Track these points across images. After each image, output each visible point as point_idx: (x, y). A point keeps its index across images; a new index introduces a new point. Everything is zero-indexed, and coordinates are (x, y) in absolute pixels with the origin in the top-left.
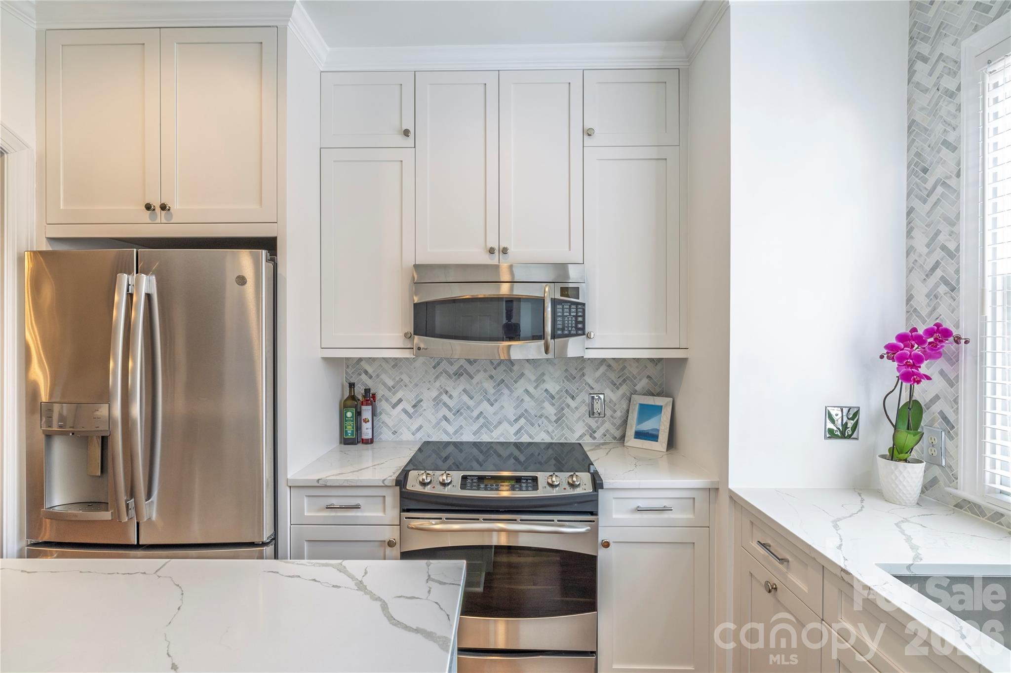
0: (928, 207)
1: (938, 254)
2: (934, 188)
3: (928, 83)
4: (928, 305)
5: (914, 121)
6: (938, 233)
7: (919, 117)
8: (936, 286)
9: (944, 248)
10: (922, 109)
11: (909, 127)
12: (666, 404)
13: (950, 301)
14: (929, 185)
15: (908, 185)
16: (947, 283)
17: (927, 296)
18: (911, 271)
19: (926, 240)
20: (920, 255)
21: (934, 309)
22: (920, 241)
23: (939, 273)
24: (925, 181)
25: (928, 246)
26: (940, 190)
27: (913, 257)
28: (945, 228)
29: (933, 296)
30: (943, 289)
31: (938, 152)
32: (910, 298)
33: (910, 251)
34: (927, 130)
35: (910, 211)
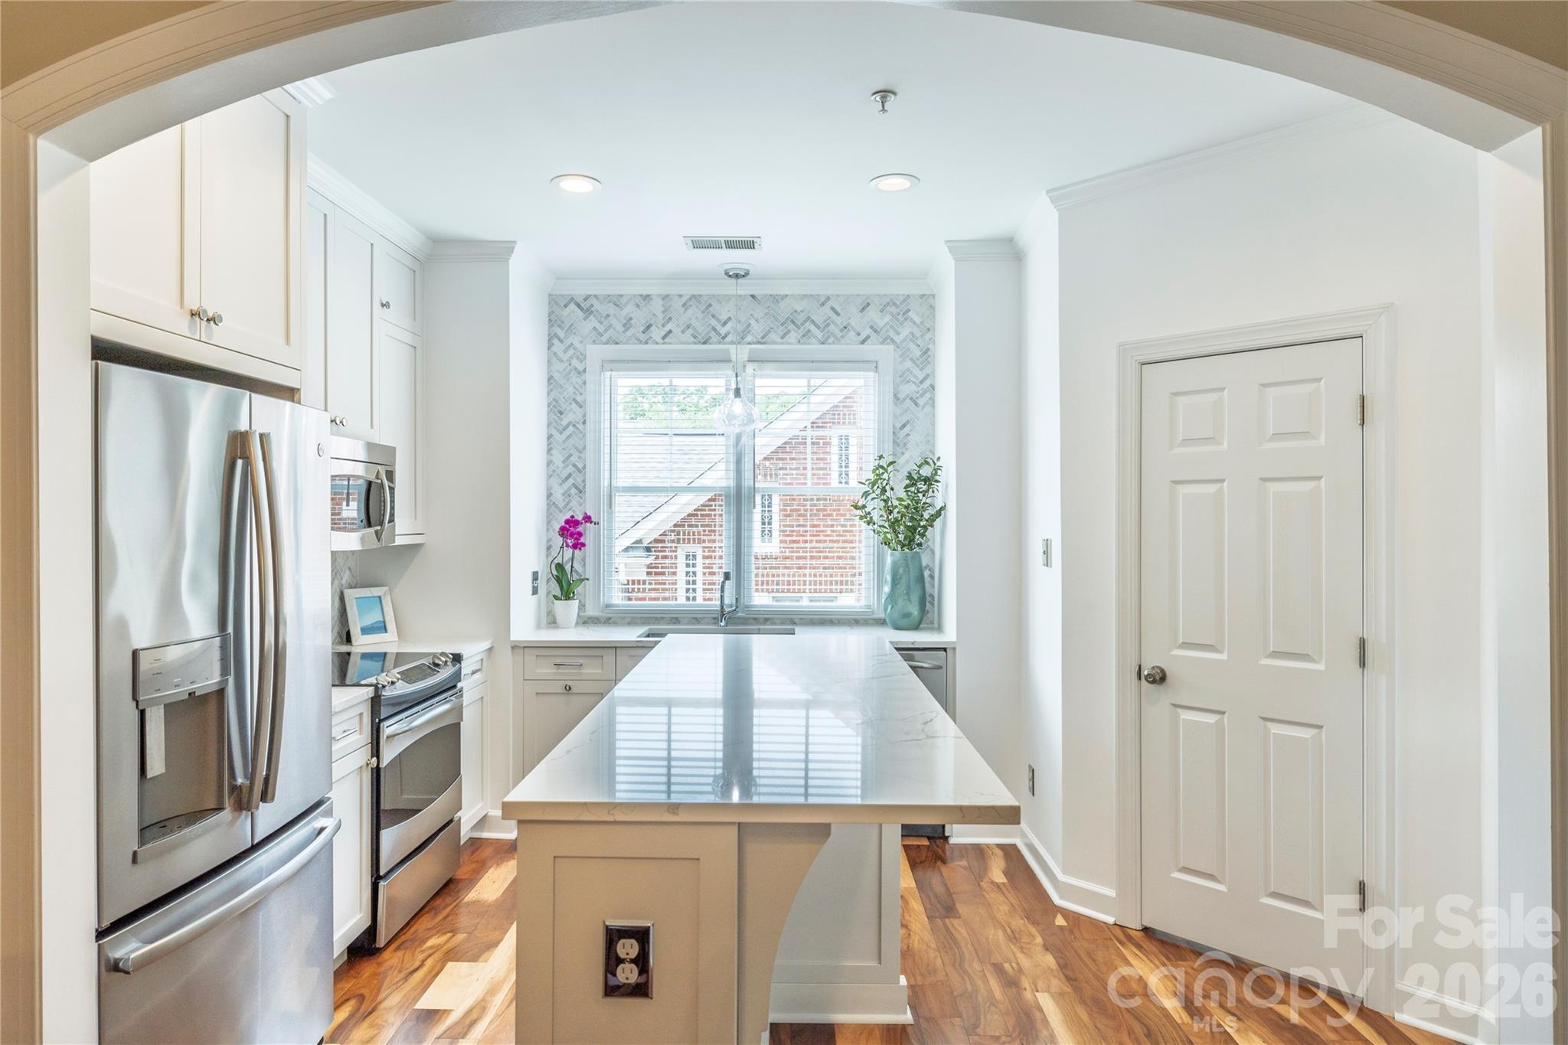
0: (564, 436)
1: (570, 469)
2: (568, 426)
3: (565, 357)
4: (564, 500)
5: (552, 377)
6: (570, 456)
7: (556, 376)
8: (569, 489)
9: (574, 465)
10: (559, 371)
11: (549, 380)
12: (385, 594)
13: (579, 499)
14: (564, 423)
15: (548, 419)
16: (577, 488)
17: (563, 494)
18: (550, 477)
19: (563, 459)
20: (558, 468)
21: (568, 503)
22: (558, 458)
23: (571, 481)
24: (562, 420)
25: (564, 462)
26: (571, 428)
27: (552, 468)
28: (575, 455)
29: (567, 494)
30: (573, 491)
31: (571, 404)
32: (549, 495)
33: (549, 463)
34: (562, 387)
35: (550, 437)
